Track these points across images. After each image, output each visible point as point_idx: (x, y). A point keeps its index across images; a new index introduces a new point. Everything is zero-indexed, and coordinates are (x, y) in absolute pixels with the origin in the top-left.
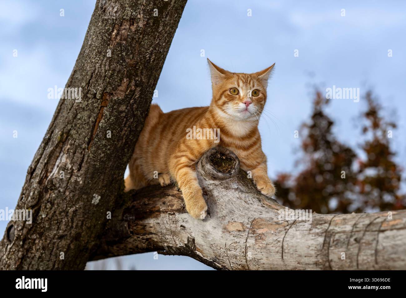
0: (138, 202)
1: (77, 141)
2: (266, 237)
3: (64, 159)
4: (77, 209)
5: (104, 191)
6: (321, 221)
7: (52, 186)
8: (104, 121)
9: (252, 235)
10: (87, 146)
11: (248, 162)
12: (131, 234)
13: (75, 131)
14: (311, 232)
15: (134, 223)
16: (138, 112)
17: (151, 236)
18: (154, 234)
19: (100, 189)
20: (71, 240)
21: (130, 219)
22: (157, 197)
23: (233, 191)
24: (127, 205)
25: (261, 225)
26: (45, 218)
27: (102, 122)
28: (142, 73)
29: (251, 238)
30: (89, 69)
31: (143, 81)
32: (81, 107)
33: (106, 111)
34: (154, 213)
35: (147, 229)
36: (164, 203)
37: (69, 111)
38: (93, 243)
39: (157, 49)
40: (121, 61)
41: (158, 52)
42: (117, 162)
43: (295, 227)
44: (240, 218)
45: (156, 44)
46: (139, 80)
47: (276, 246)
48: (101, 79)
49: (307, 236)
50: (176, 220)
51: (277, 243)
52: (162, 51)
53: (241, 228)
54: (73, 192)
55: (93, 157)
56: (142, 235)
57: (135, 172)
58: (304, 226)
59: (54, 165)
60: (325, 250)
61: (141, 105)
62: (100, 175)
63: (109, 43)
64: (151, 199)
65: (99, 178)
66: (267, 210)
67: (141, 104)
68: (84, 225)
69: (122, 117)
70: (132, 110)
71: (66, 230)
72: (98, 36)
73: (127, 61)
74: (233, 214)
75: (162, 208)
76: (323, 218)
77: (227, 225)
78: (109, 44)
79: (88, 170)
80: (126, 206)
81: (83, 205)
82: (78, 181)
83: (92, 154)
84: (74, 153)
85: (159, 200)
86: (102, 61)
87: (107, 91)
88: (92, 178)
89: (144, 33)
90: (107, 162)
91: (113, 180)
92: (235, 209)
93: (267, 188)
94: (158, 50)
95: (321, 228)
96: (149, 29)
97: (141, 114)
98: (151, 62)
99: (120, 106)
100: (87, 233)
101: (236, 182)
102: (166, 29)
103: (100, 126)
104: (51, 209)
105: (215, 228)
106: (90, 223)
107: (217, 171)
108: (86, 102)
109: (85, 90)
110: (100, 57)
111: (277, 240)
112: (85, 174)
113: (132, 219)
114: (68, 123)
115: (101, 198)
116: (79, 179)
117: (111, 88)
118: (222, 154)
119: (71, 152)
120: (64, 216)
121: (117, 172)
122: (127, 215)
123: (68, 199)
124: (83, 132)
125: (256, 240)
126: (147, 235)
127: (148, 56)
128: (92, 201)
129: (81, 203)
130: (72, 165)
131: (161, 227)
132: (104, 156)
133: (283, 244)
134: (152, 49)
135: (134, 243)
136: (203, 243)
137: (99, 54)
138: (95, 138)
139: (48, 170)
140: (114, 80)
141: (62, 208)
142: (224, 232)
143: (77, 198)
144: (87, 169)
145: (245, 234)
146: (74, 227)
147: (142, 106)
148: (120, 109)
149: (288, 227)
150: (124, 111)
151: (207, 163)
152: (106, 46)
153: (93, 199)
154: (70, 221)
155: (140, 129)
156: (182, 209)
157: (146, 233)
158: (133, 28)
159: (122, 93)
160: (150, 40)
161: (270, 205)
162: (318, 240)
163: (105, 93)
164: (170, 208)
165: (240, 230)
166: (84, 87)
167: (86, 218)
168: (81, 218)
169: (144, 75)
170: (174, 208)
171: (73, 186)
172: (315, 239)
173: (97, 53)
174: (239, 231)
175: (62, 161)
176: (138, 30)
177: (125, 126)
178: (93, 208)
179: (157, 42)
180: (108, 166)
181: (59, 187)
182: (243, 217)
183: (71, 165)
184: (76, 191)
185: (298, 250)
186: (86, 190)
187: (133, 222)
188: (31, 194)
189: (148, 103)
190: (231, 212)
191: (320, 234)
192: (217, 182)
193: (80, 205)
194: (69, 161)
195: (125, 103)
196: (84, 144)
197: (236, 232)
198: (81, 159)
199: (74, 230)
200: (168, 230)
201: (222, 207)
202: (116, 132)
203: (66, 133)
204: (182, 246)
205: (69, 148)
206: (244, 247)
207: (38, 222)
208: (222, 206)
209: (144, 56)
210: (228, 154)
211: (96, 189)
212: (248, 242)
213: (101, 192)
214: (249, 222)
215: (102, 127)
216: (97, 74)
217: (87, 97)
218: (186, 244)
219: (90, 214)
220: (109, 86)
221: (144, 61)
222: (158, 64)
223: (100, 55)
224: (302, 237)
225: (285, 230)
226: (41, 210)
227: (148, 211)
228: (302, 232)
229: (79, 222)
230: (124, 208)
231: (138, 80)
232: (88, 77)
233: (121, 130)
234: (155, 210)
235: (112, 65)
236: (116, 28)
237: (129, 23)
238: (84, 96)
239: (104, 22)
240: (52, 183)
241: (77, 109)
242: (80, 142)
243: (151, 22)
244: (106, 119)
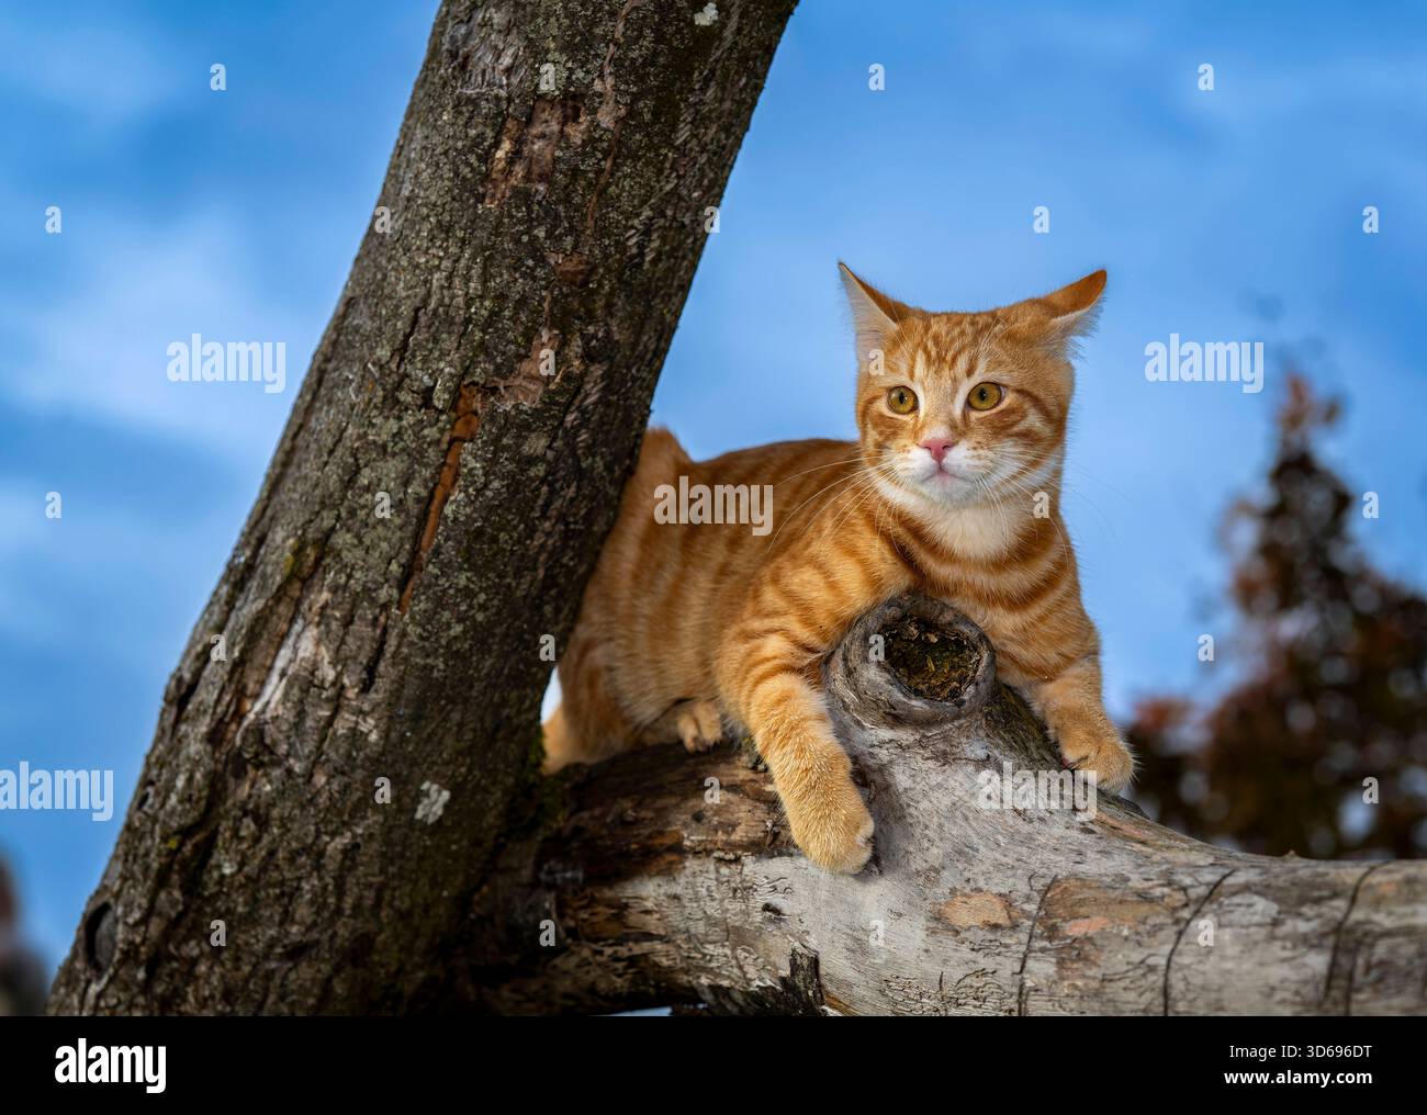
0: (597, 812)
1: (358, 575)
2: (1102, 951)
3: (305, 646)
4: (359, 840)
5: (463, 770)
6: (1319, 888)
7: (262, 752)
8: (462, 495)
9: (1045, 944)
10: (395, 593)
11: (1027, 655)
12: (569, 941)
13: (349, 536)
14: (1282, 930)
15: (581, 895)
16: (594, 461)
17: (646, 946)
18: (660, 938)
19: (447, 763)
20: (333, 962)
21: (564, 879)
22: (671, 793)
23: (971, 768)
24: (555, 826)
25: (1082, 902)
26: (233, 875)
27: (455, 501)
28: (609, 306)
29: (1040, 954)
30: (404, 294)
31: (617, 337)
32: (374, 442)
33: (471, 459)
34: (659, 856)
35: (633, 918)
36: (698, 817)
37: (325, 458)
38: (421, 975)
39: (669, 213)
40: (530, 263)
41: (675, 224)
42: (514, 658)
43: (1214, 912)
44: (997, 877)
45: (667, 194)
46: (600, 335)
47: (1140, 987)
48: (450, 333)
49: (1260, 947)
50: (746, 885)
51: (1144, 975)
52: (687, 221)
53: (1000, 917)
54: (343, 773)
55: (421, 637)
56: (610, 941)
57: (584, 694)
58: (1252, 910)
59: (270, 668)
60: (1335, 1003)
61: (608, 432)
62: (449, 707)
63: (481, 190)
64: (648, 801)
65: (445, 720)
66: (1103, 844)
67: (605, 428)
68: (384, 904)
69: (532, 480)
70: (573, 454)
71: (315, 924)
72: (437, 164)
73: (553, 263)
74: (969, 861)
75: (691, 839)
76: (1327, 874)
77: (948, 904)
78: (484, 196)
79: (403, 687)
80: (551, 828)
81: (383, 824)
82: (362, 732)
83: (419, 624)
84: (348, 622)
85: (677, 806)
86: (457, 261)
87: (476, 379)
88: (417, 718)
89: (618, 150)
90: (475, 658)
91: (497, 729)
92: (976, 840)
93: (1103, 754)
94: (674, 218)
95: (1319, 916)
96: (638, 137)
97: (609, 468)
98: (646, 266)
99: (526, 438)
100: (397, 937)
101: (982, 733)
102: (705, 134)
103: (446, 517)
104: (257, 840)
105: (900, 915)
106: (410, 896)
107: (904, 690)
108: (392, 421)
109: (389, 375)
110: (447, 247)
111: (1142, 962)
112: (390, 704)
113: (574, 881)
114: (323, 505)
115: (453, 799)
116: (367, 725)
117: (492, 367)
118: (927, 625)
119: (336, 619)
120: (308, 868)
121: (514, 695)
122: (552, 863)
123: (322, 800)
124: (379, 538)
125: (1061, 963)
126: (631, 944)
127: (634, 240)
128: (415, 810)
129: (375, 818)
130: (339, 668)
131: (687, 911)
132: (464, 632)
133: (1166, 980)
134: (650, 213)
135: (580, 973)
136: (850, 974)
137: (443, 235)
138: (429, 561)
139: (245, 687)
140: (501, 335)
142: (933, 932)
143: (360, 799)
144: (395, 685)
145: (1017, 941)
146: (348, 912)
147: (611, 437)
148: (526, 449)
149: (1186, 914)
150: (542, 458)
151: (865, 660)
152: (472, 201)
153: (419, 802)
154: (330, 888)
155: (605, 528)
156: (768, 841)
157: (627, 934)
158: (576, 133)
159: (532, 387)
160: (642, 177)
161: (1116, 824)
162: (1305, 965)
163: (466, 386)
164: (721, 836)
165: (1000, 922)
166: (383, 362)
167: (394, 876)
168: (374, 875)
169: (619, 314)
170: (737, 836)
171: (342, 751)
172: (1293, 958)
173: (436, 232)
174: (995, 927)
175: (301, 654)
176: (597, 140)
177: (544, 516)
178: (419, 838)
179: (668, 188)
180: (477, 670)
181: (288, 755)
182: (1010, 873)
183: (335, 667)
184: (353, 770)
185: (1226, 1004)
186: (392, 765)
187: (575, 893)
188: (180, 782)
189: (636, 425)
190: (960, 853)
191: (1315, 941)
192: (906, 736)
193: (369, 826)
194: (325, 655)
195: (545, 425)
196: (386, 586)
197: (981, 933)
198: (375, 646)
199: (345, 924)
200: (715, 925)
201: (927, 832)
202: (511, 538)
203: (315, 542)
204: (770, 987)
205: (327, 602)
206: (1015, 990)
207: (206, 894)
208: (927, 827)
209: (617, 242)
210: (950, 624)
211: (434, 763)
212: (1029, 972)
213: (453, 775)
214: (1035, 894)
215: (455, 520)
216: (435, 311)
217: (397, 401)
218: (783, 980)
219: (409, 859)
220: (481, 358)
221: (619, 261)
222: (672, 270)
223: (447, 240)
224: (1242, 952)
225: (1177, 922)
226: (217, 845)
227: (635, 850)
228: (1244, 931)
229: (366, 893)
230: (540, 838)
231: (594, 336)
232: (399, 324)
233: (531, 531)
234: (661, 845)
235: (493, 277)
236: (509, 130)
237: (558, 113)
238: (385, 398)
239: (464, 109)
240: (262, 738)
241: (357, 449)
242: (369, 578)
243: (646, 106)
244: (471, 490)
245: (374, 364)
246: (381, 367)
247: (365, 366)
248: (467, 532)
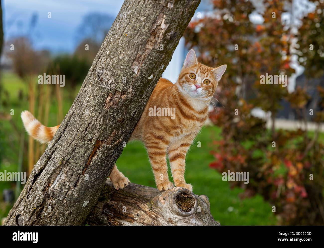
1: (74, 168)
3: (62, 177)
4: (72, 212)
5: (92, 198)
7: (54, 195)
8: (97, 159)
10: (82, 172)
12: (110, 225)
13: (73, 160)
15: (112, 218)
21: (109, 214)
26: (47, 215)
27: (95, 159)
28: (127, 125)
30: (86, 120)
31: (128, 129)
32: (79, 145)
33: (99, 153)
36: (138, 215)
37: (69, 145)
40: (113, 120)
46: (125, 130)
48: (96, 130)
52: (142, 108)
54: (69, 201)
55: (86, 180)
59: (55, 179)
62: (90, 190)
64: (126, 205)
65: (89, 192)
68: (75, 220)
71: (62, 224)
72: (95, 97)
73: (117, 119)
75: (136, 218)
78: (104, 106)
79: (82, 188)
80: (106, 202)
82: (74, 195)
84: (72, 175)
85: (133, 209)
86: (98, 116)
87: (101, 139)
88: (84, 193)
89: (132, 100)
94: (140, 108)
96: (135, 98)
98: (134, 117)
103: (93, 162)
106: (80, 218)
107: (181, 210)
108: (83, 142)
109: (83, 134)
110: (96, 114)
112: (79, 190)
113: (111, 215)
114: (68, 154)
115: (89, 202)
116: (75, 193)
117: (104, 137)
118: (185, 193)
119: (69, 174)
120: (62, 216)
122: (106, 209)
123: (65, 205)
124: (79, 162)
127: (133, 114)
128: (82, 205)
129: (75, 208)
132: (95, 179)
134: (136, 109)
137: (95, 111)
139: (50, 182)
140: (106, 132)
141: (60, 211)
143: (72, 205)
146: (69, 222)
148: (110, 152)
150: (112, 153)
151: (174, 203)
152: (101, 106)
154: (66, 219)
158: (124, 97)
159: (111, 138)
160: (135, 104)
163: (99, 140)
164: (142, 220)
167: (77, 216)
168: (74, 216)
169: (129, 126)
171: (69, 197)
173: (94, 110)
175: (62, 178)
176: (127, 100)
178: (83, 209)
179: (140, 105)
180: (96, 183)
181: (59, 196)
183: (69, 182)
184: (71, 200)
186: (79, 200)
188: (37, 198)
192: (181, 218)
194: (67, 180)
195: (114, 148)
196: (80, 170)
198: (77, 180)
199: (68, 224)
203: (66, 161)
205: (68, 171)
207: (41, 217)
209: (129, 115)
211: (87, 198)
213: (90, 199)
215: (95, 162)
216: (93, 125)
217: (84, 139)
219: (80, 213)
220: (102, 136)
221: (130, 118)
223: (96, 112)
226: (44, 210)
227: (124, 215)
229: (72, 219)
230: (104, 203)
231: (124, 131)
232: (85, 125)
234: (130, 217)
235: (105, 121)
236: (110, 95)
237: (120, 93)
238: (82, 138)
239: (101, 89)
240: (54, 193)
241: (75, 145)
242: (77, 168)
243: (137, 93)
244: (98, 158)
245: (80, 131)
246: (81, 132)
247: (78, 130)
248: (97, 165)
